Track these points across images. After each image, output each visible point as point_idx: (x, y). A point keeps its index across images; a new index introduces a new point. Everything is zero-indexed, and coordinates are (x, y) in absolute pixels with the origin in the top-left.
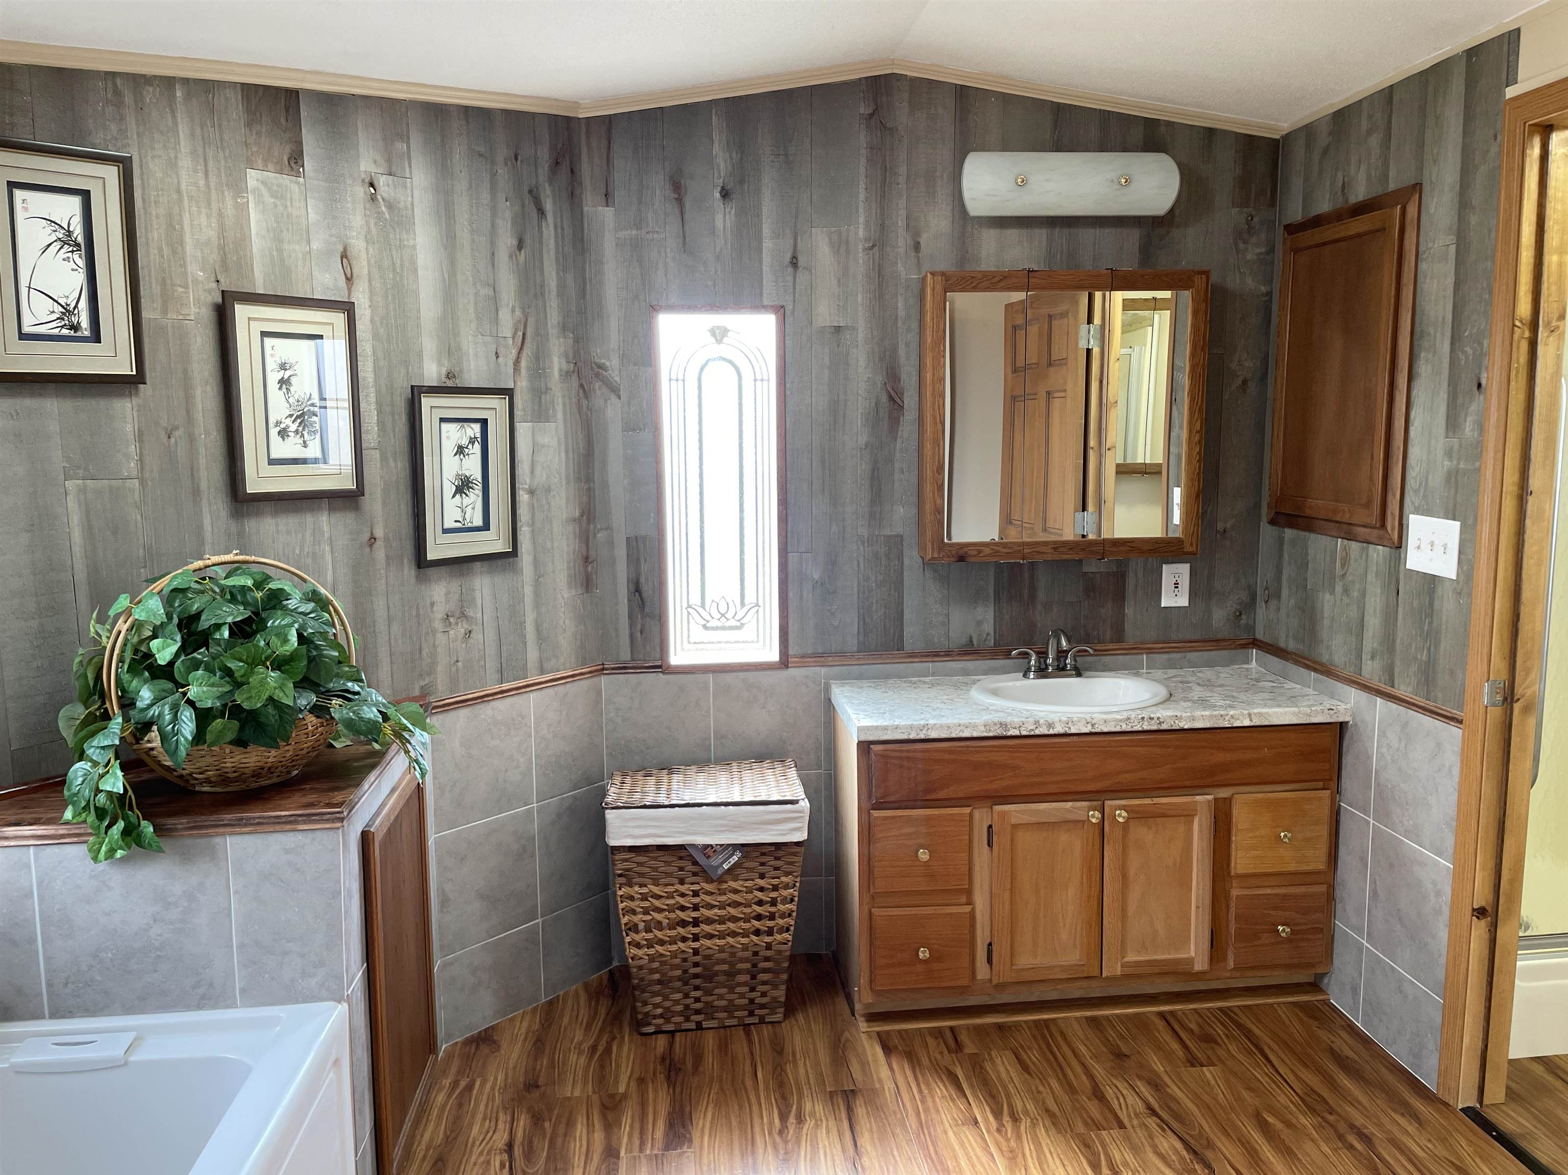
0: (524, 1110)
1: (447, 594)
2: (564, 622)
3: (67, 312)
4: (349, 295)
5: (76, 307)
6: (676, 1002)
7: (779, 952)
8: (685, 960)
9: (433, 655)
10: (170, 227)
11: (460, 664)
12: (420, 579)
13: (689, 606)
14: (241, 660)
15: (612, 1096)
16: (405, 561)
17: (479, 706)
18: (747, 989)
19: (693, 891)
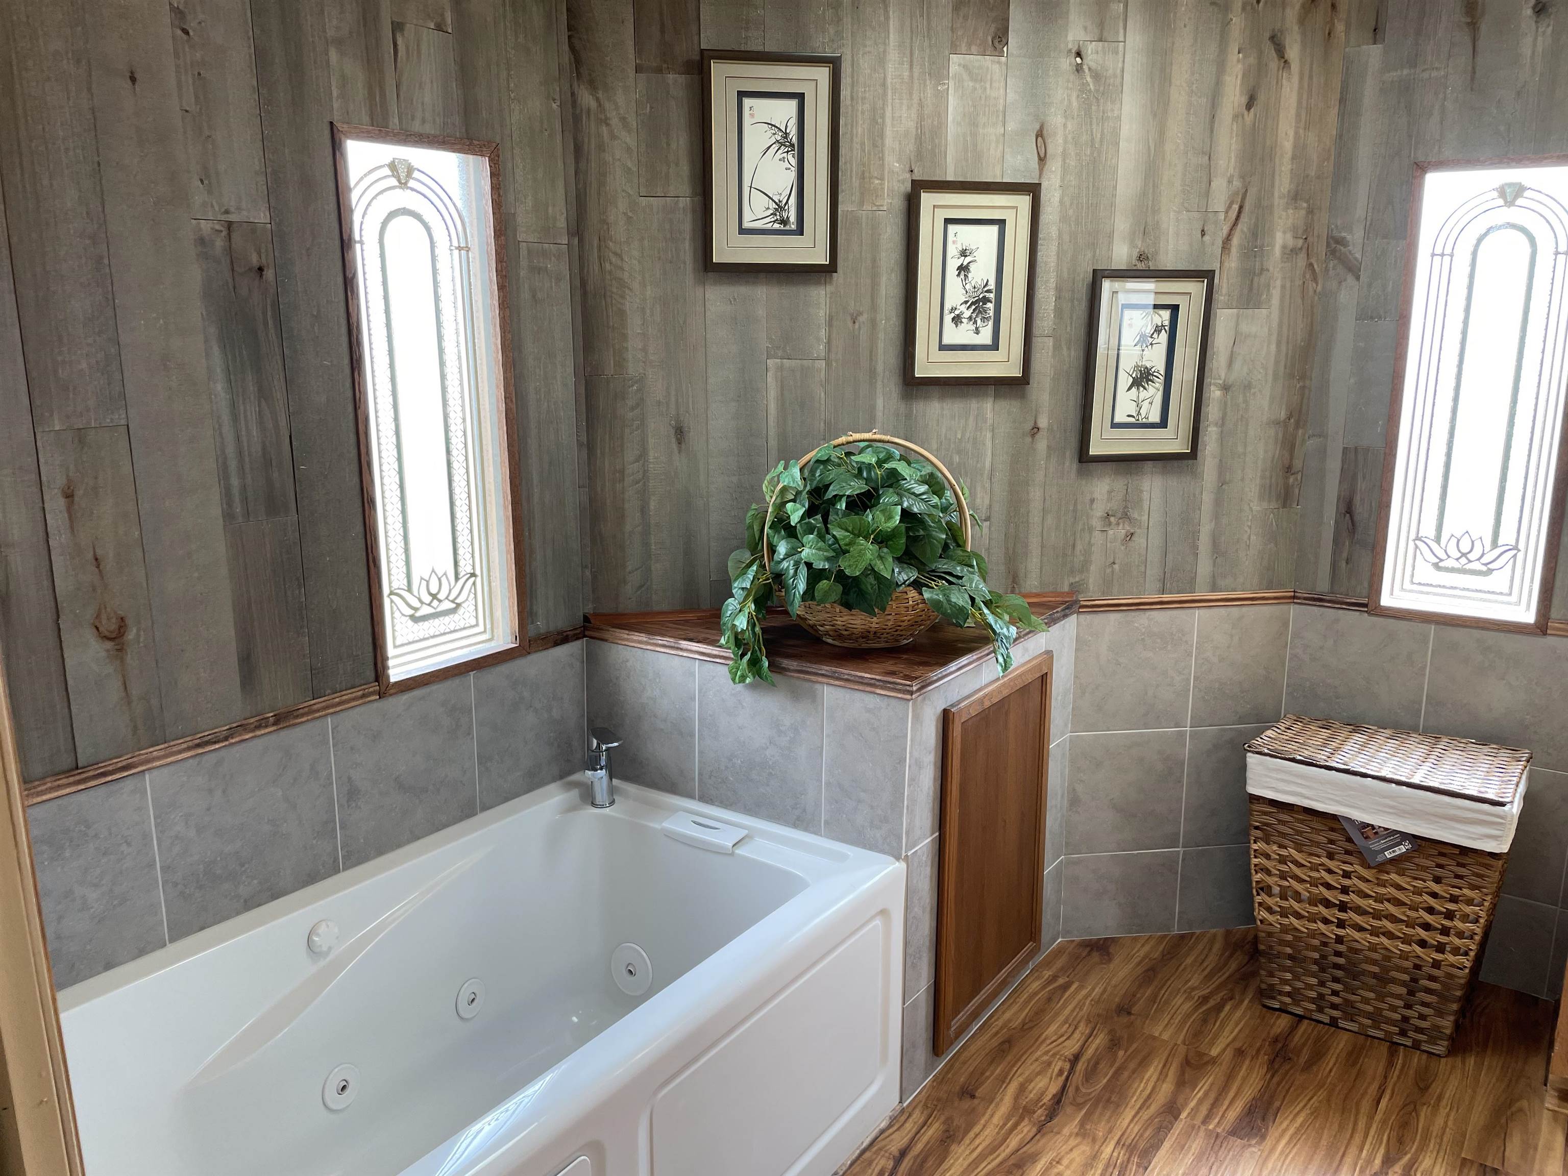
0: (1106, 1031)
1: (1110, 492)
2: (1249, 539)
3: (780, 207)
4: (1040, 177)
5: (787, 202)
6: (1310, 987)
7: (1450, 976)
8: (1325, 944)
9: (1087, 553)
10: (874, 121)
11: (1116, 567)
12: (1081, 473)
13: (1418, 538)
14: (847, 530)
15: (1201, 1055)
16: (1068, 453)
17: (1133, 614)
18: (1400, 1003)
19: (1344, 870)
